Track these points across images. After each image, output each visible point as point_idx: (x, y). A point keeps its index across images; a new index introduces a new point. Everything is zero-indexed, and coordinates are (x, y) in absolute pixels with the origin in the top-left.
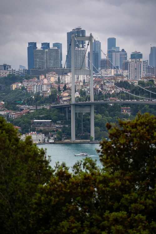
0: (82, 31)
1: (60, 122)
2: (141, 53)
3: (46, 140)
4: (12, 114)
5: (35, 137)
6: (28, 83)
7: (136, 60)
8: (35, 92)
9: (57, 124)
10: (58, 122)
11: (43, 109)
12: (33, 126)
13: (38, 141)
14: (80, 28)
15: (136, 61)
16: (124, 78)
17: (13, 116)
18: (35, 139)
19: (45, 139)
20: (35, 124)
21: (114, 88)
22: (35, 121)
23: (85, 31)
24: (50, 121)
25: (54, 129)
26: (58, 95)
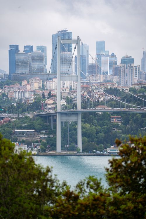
0: (68, 33)
1: (44, 132)
2: (132, 58)
6: (9, 89)
7: (127, 65)
8: (17, 99)
9: (41, 133)
10: (42, 132)
11: (26, 117)
12: (14, 136)
14: (66, 30)
16: (114, 85)
19: (27, 150)
20: (16, 134)
21: (104, 95)
22: (16, 130)
23: (72, 33)
24: (34, 130)
25: (38, 140)
26: (42, 102)
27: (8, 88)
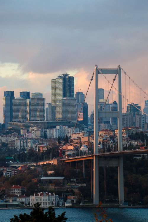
0: (70, 77)
1: (75, 180)
2: (139, 105)
3: (61, 203)
4: (8, 171)
5: (46, 199)
6: (7, 139)
7: (134, 113)
8: (19, 149)
9: (71, 182)
10: (73, 180)
11: (48, 164)
12: (40, 185)
13: (51, 204)
14: (67, 74)
15: (134, 115)
16: (139, 129)
17: (8, 174)
18: (46, 201)
19: (59, 202)
20: (42, 183)
21: (129, 140)
22: (42, 178)
23: (74, 77)
24: (63, 178)
25: (69, 189)
26: (60, 148)
27: (5, 137)
